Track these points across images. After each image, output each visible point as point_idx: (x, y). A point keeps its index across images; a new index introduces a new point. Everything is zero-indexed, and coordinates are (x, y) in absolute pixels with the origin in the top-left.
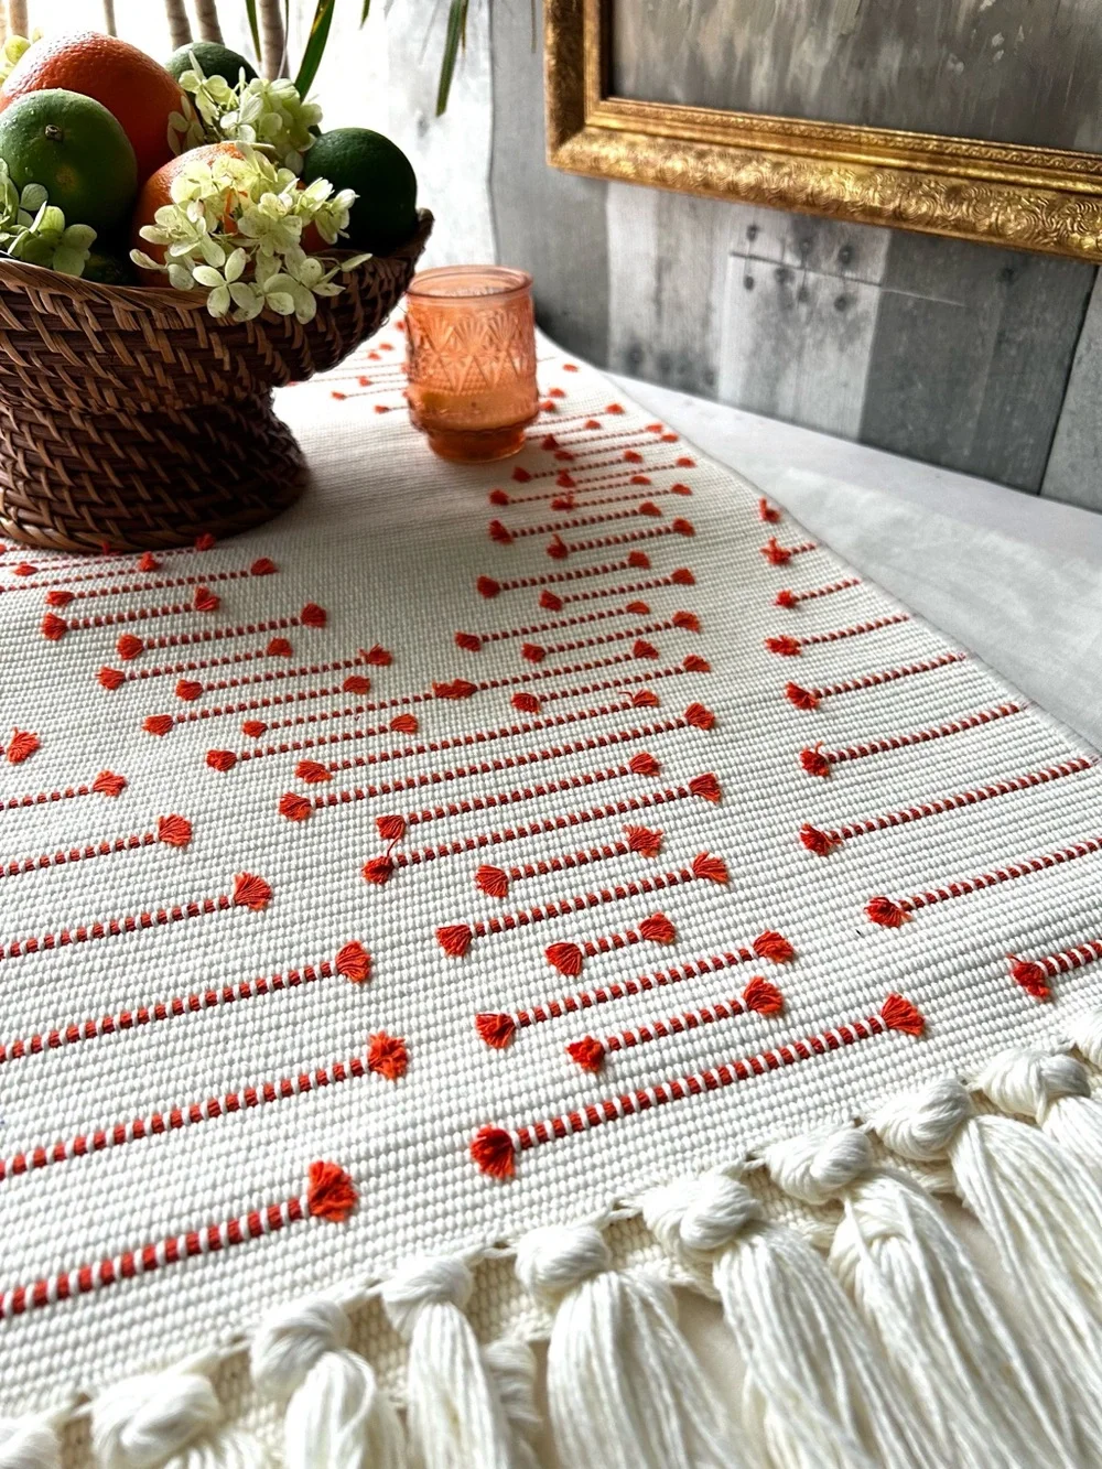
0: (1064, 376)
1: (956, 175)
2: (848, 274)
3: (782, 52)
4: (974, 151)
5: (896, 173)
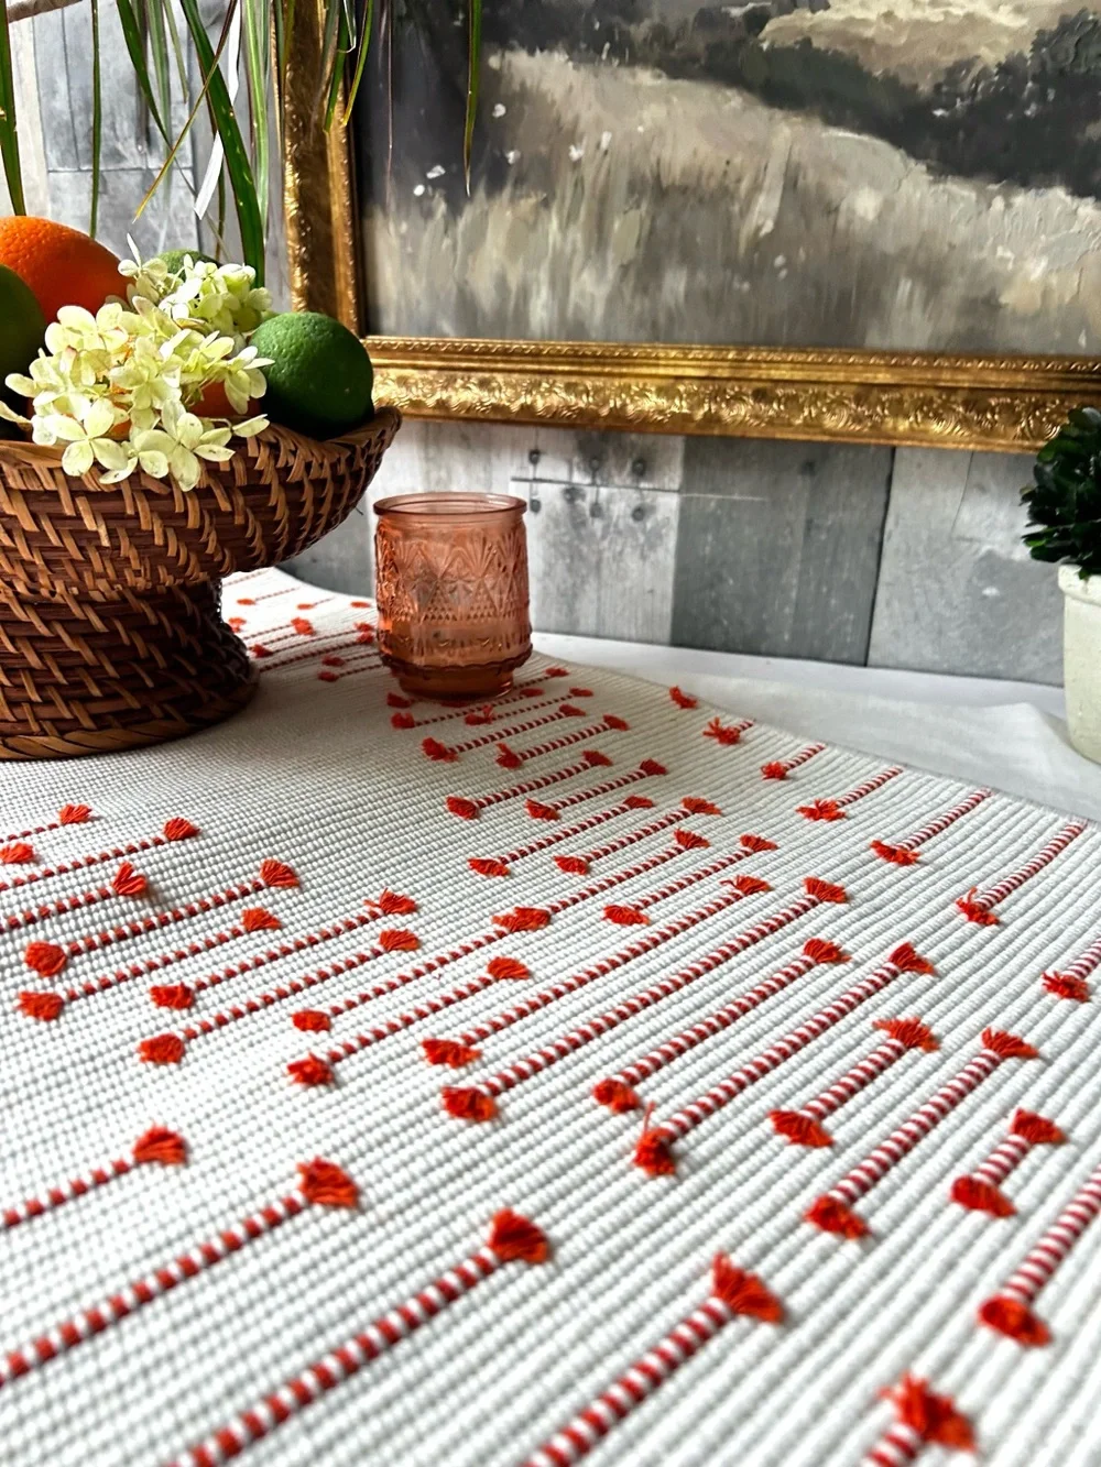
0: (876, 550)
1: (759, 380)
2: (643, 485)
3: (560, 284)
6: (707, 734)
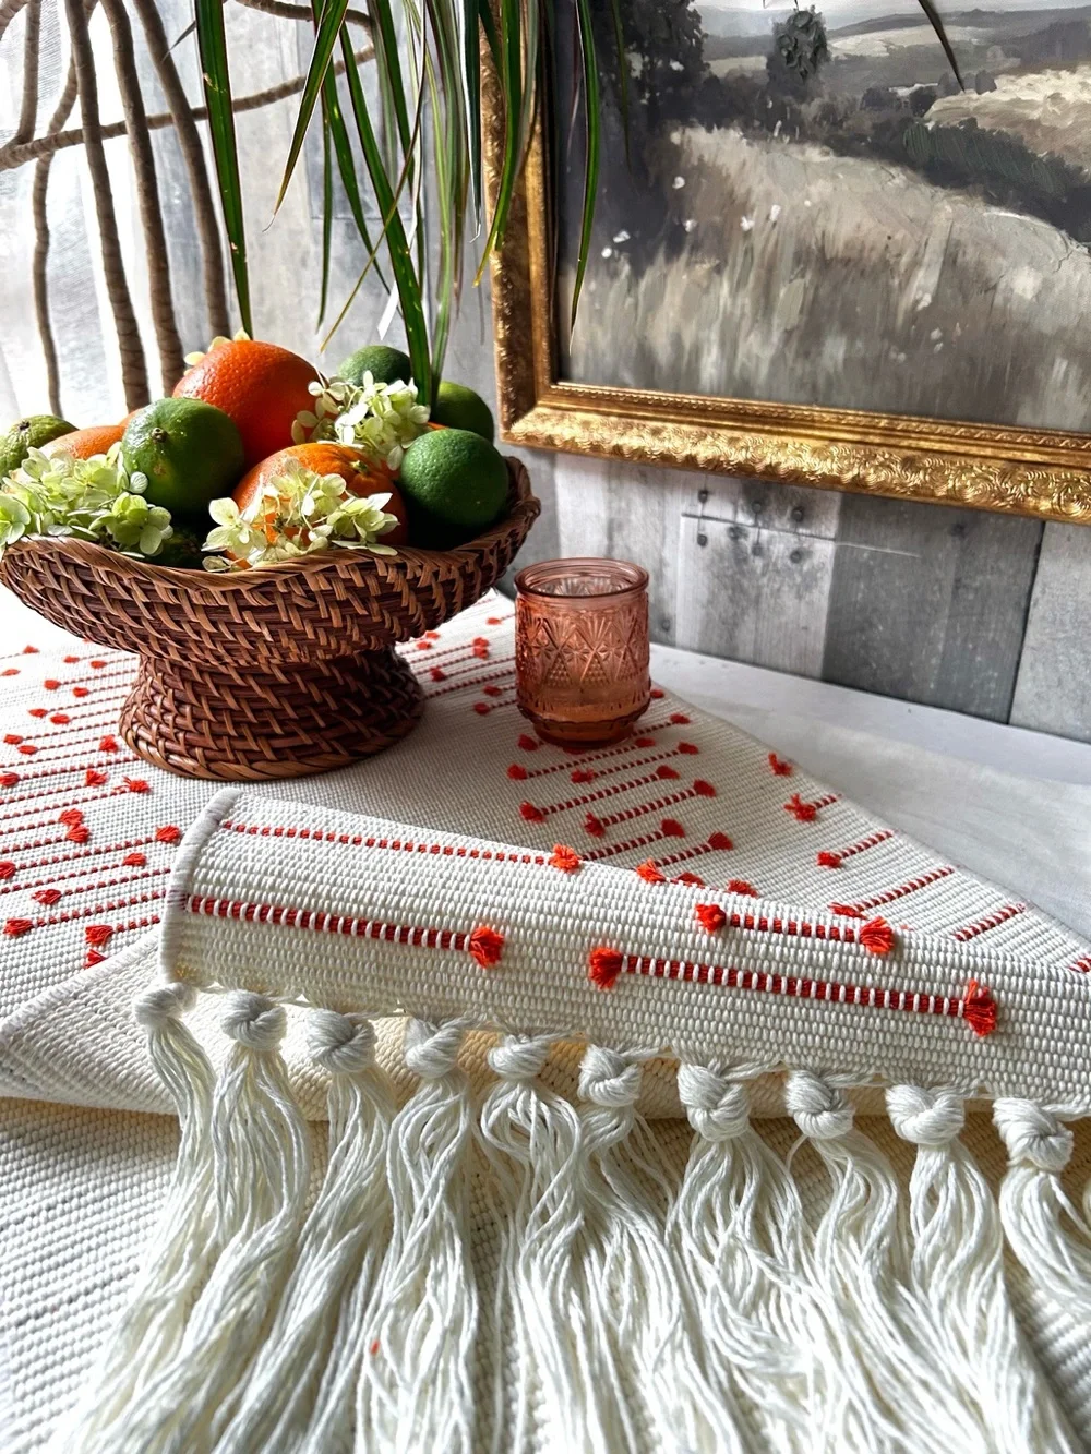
0: (1022, 615)
1: (909, 448)
2: (801, 531)
3: (729, 344)
4: (924, 427)
5: (850, 446)
6: (788, 807)
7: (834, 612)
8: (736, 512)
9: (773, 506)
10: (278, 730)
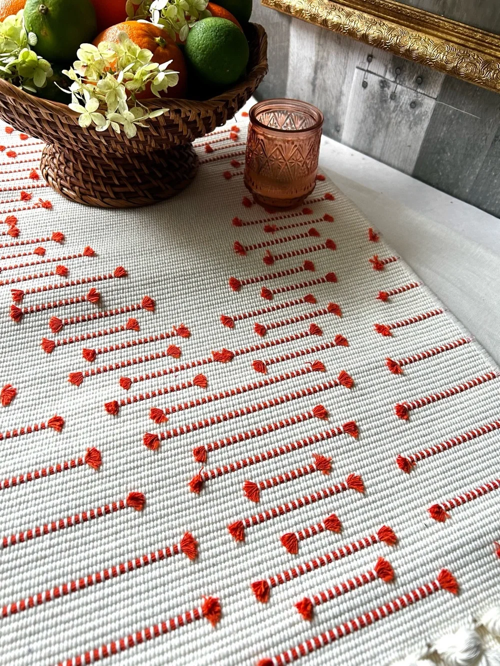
2: (419, 90)
5: (456, 46)
6: (371, 261)
7: (427, 140)
8: (386, 72)
9: (407, 73)
10: (117, 182)
